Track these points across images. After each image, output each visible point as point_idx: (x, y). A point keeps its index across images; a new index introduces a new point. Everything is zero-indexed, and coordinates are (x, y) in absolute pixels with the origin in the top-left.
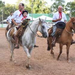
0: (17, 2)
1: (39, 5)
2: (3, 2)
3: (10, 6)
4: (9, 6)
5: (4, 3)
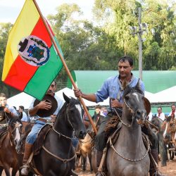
1: (162, 27)
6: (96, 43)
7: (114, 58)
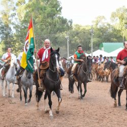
0: (95, 20)
2: (69, 21)
3: (81, 28)
4: (79, 29)
5: (69, 24)
6: (112, 31)
7: (119, 37)
